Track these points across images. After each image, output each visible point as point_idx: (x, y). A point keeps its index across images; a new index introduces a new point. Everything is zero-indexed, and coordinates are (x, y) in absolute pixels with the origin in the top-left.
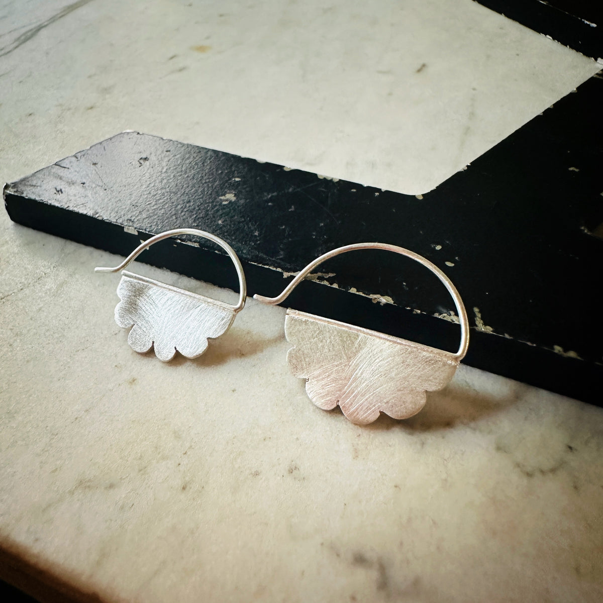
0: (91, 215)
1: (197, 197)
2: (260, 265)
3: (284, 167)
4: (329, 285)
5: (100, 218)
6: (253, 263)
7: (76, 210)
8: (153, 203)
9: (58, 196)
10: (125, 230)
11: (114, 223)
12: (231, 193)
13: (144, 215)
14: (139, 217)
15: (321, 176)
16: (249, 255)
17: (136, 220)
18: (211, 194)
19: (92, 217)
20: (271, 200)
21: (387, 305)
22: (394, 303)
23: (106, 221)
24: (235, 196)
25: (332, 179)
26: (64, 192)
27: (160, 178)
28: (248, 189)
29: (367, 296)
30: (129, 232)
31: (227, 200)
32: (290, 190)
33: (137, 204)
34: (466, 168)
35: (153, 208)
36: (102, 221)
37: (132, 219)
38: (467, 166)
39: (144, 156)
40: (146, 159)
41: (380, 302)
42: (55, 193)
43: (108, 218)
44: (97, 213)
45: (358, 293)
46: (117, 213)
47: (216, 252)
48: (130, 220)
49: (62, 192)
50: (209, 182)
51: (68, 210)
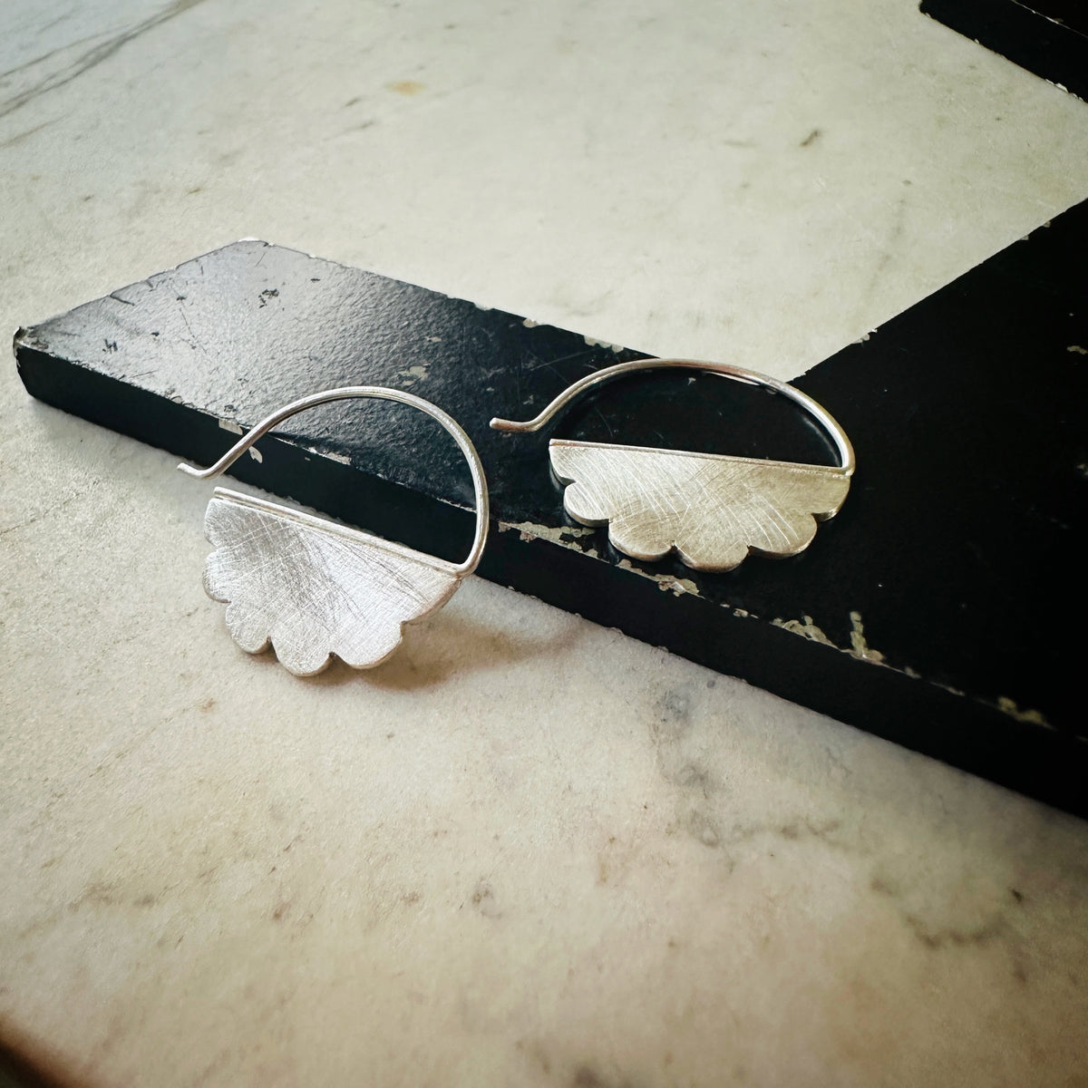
0: (163, 395)
1: (356, 370)
2: (458, 506)
3: (525, 319)
4: (581, 552)
5: (177, 401)
6: (445, 501)
7: (137, 383)
8: (277, 378)
9: (110, 356)
10: (221, 425)
11: (202, 411)
12: (420, 365)
13: (257, 399)
14: (248, 402)
15: (592, 340)
16: (440, 485)
17: (241, 407)
18: (383, 366)
19: (164, 398)
20: (491, 382)
21: (685, 595)
22: (698, 594)
23: (188, 406)
24: (426, 372)
25: (611, 347)
26: (119, 349)
27: (295, 330)
28: (452, 359)
29: (649, 577)
30: (228, 428)
31: (411, 378)
32: (530, 365)
33: (246, 378)
34: (868, 338)
35: (274, 387)
36: (181, 407)
37: (235, 405)
38: (871, 334)
39: (271, 288)
40: (274, 293)
41: (673, 590)
42: (104, 350)
43: (192, 401)
44: (173, 391)
45: (632, 570)
46: (209, 392)
47: (380, 475)
48: (231, 407)
49: (116, 349)
50: (383, 341)
51: (123, 383)
